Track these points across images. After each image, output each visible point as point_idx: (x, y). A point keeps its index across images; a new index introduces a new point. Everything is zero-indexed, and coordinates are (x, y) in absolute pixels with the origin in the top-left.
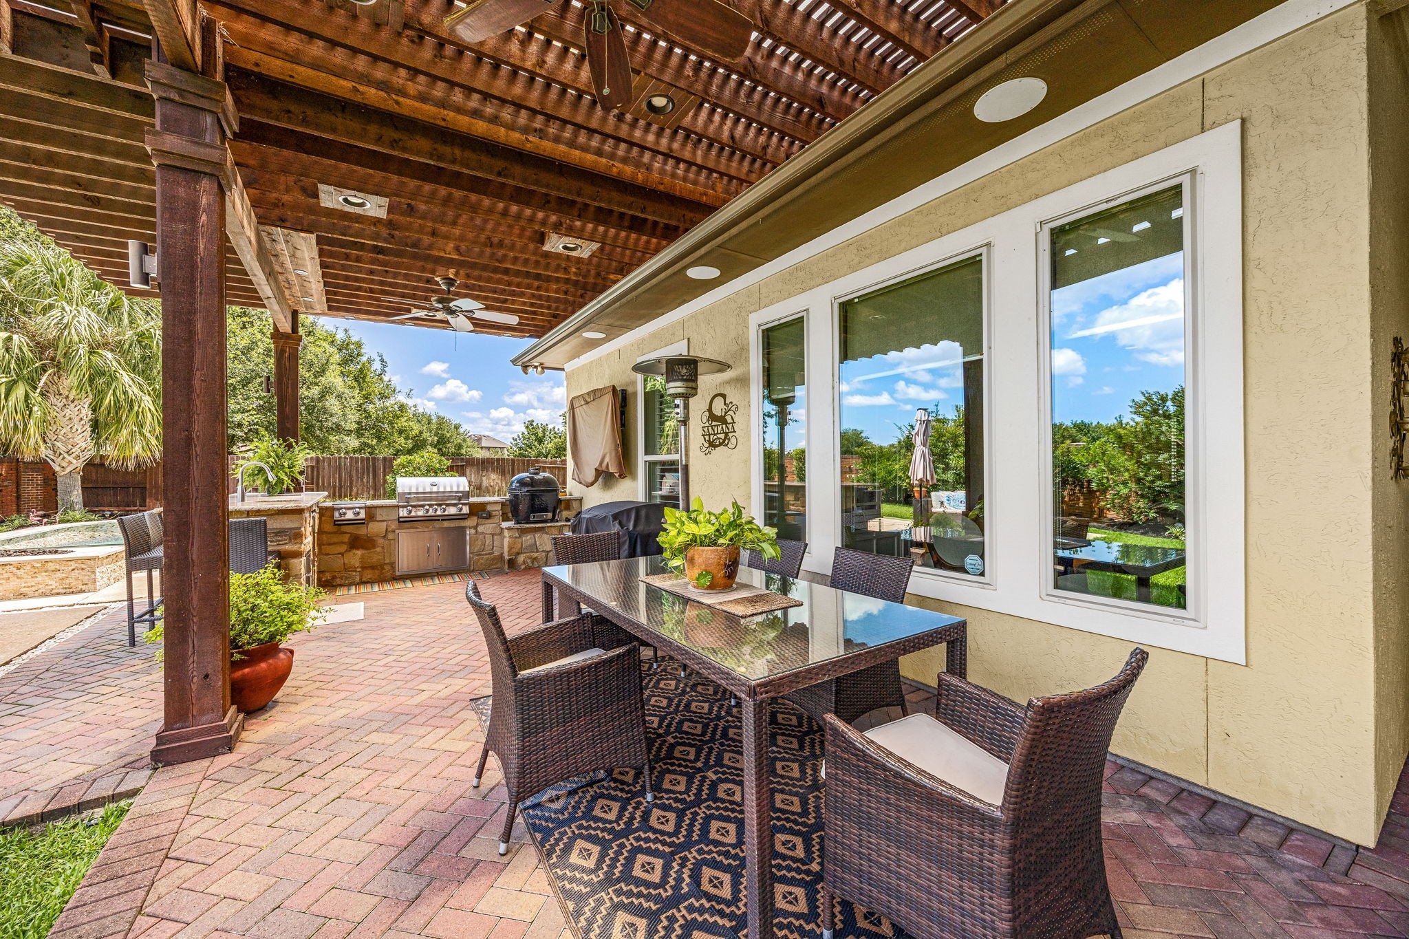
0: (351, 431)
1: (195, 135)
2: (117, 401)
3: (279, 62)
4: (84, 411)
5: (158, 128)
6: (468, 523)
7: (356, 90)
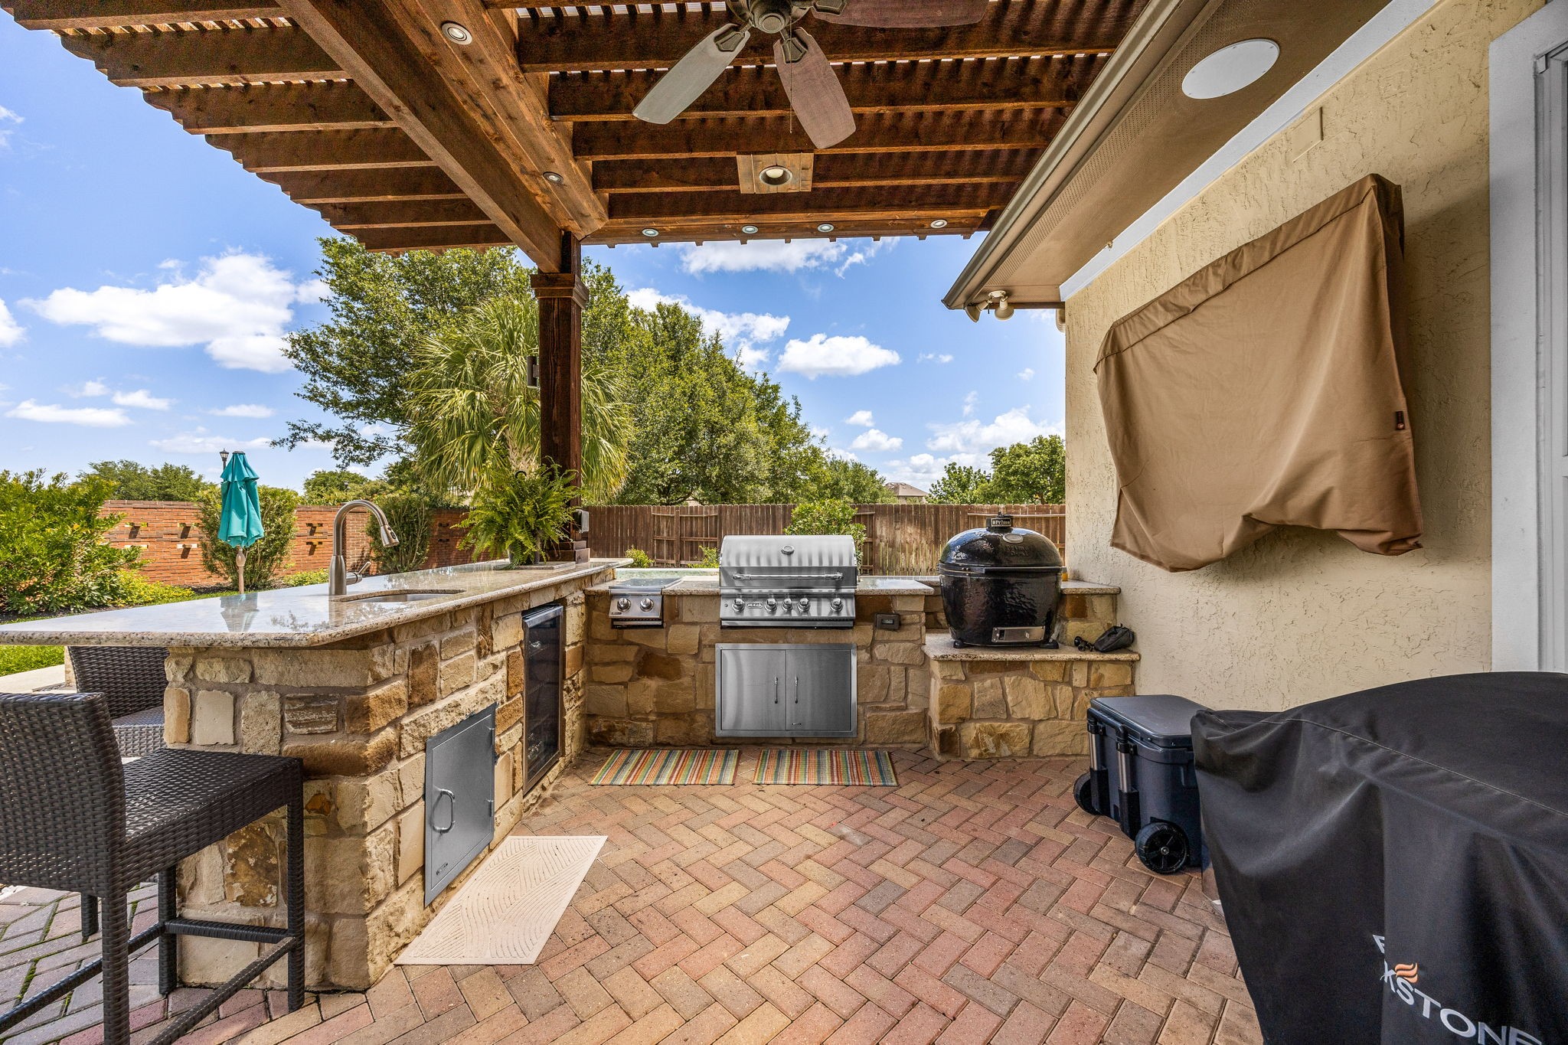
6: (853, 638)
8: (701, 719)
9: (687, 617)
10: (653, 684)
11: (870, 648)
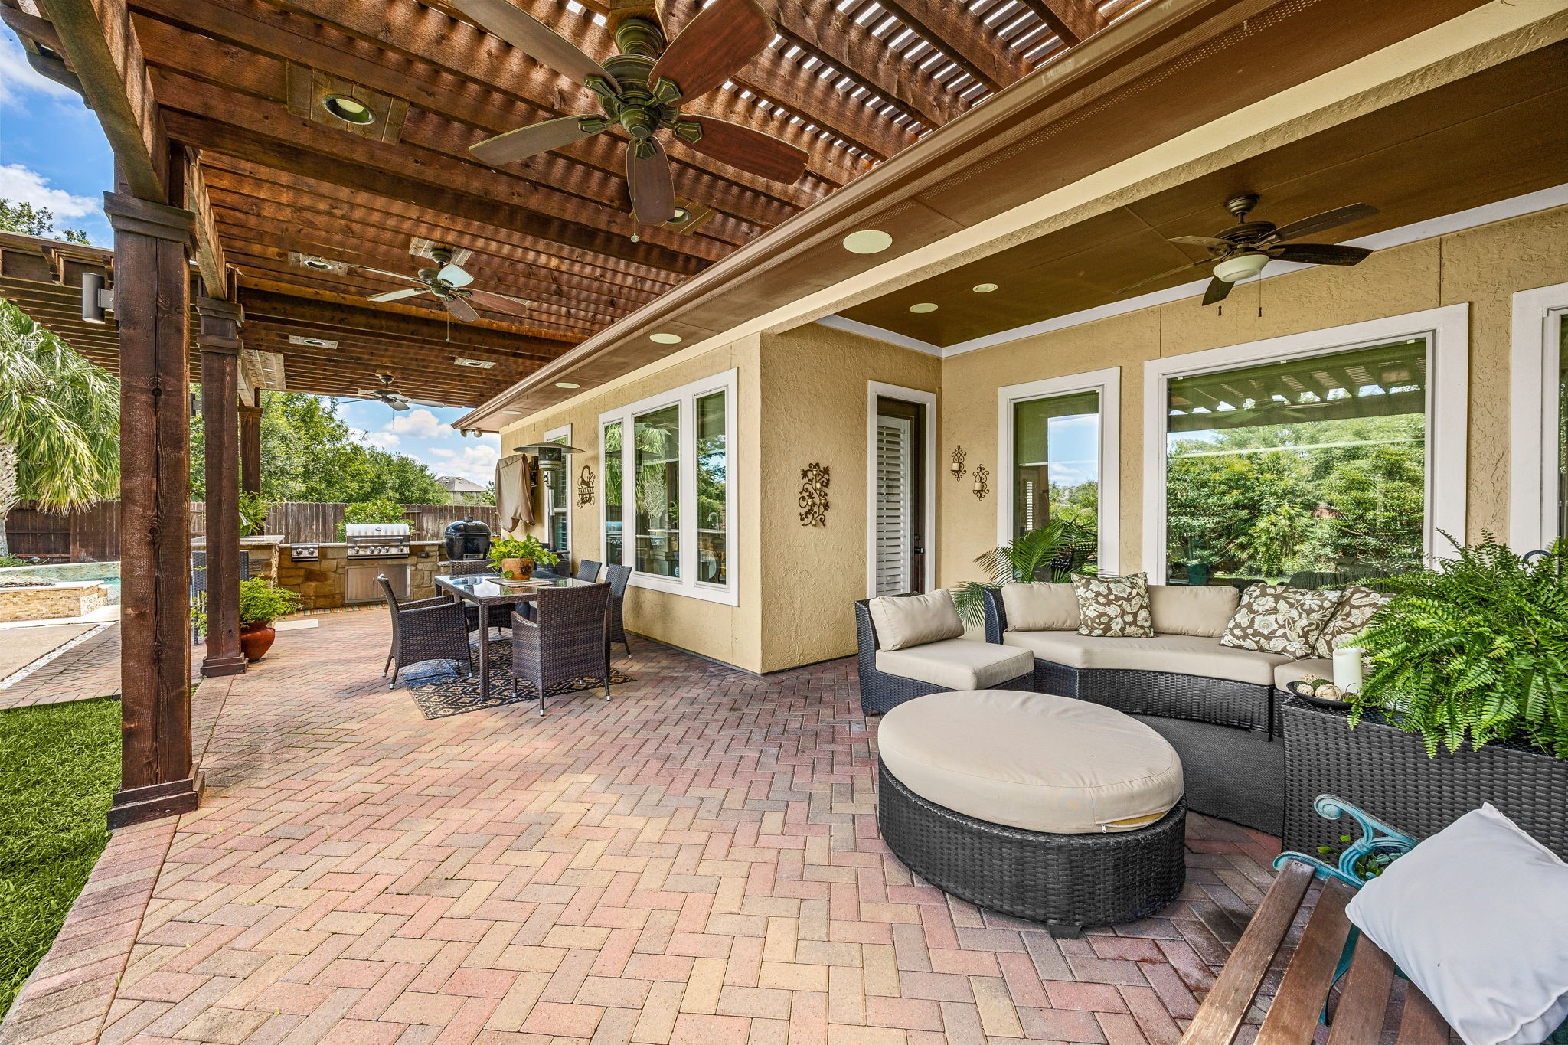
0: (297, 476)
1: (223, 334)
2: (51, 446)
3: (270, 282)
4: (9, 456)
5: (202, 332)
6: (408, 561)
7: (317, 293)
8: (337, 597)
9: (330, 556)
10: (313, 584)
11: (416, 565)
